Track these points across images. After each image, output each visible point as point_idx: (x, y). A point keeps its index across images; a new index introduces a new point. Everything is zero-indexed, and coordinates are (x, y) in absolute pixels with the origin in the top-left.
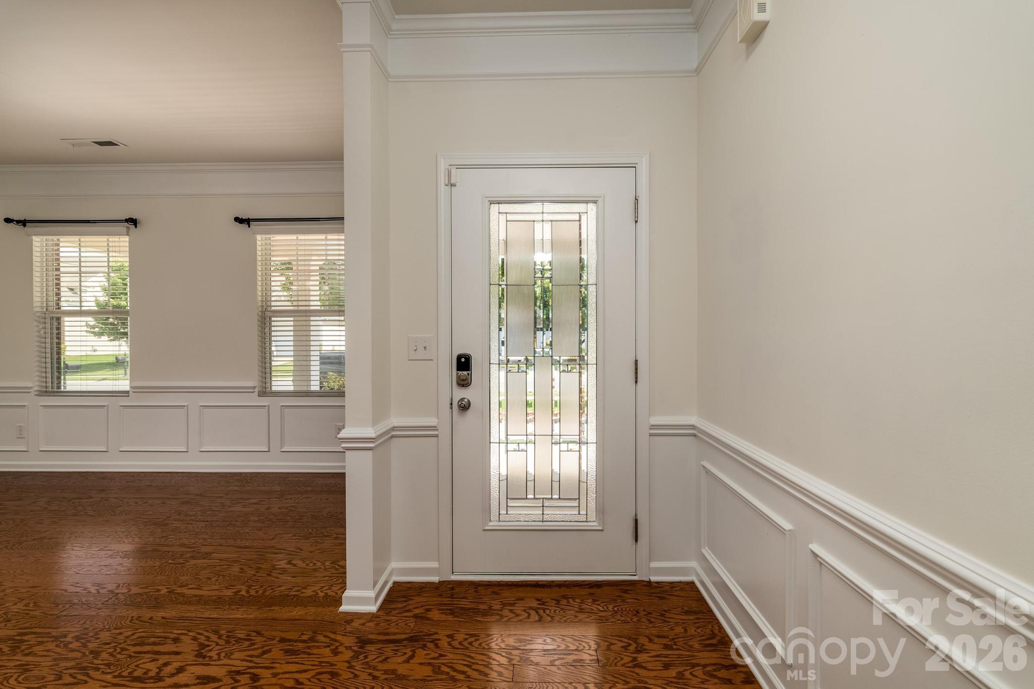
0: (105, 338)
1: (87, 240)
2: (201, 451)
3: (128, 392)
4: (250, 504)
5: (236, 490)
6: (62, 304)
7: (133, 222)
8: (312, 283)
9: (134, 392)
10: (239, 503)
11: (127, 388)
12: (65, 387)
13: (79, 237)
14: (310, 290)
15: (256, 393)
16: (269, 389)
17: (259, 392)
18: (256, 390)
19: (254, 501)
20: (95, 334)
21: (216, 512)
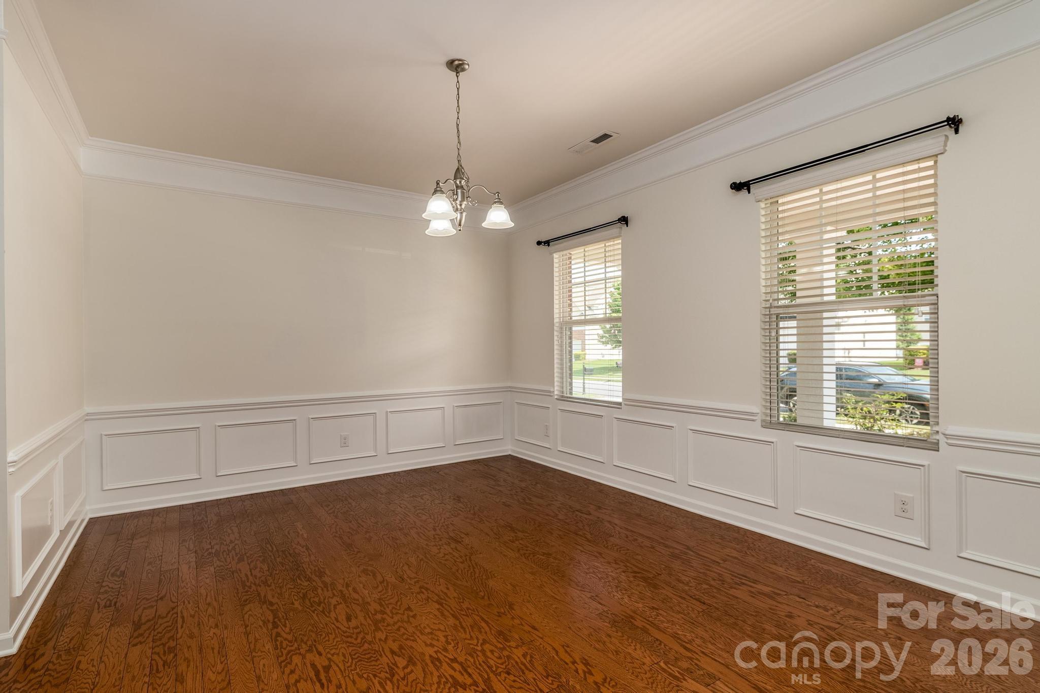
0: (609, 346)
1: (590, 248)
2: (689, 485)
3: (620, 404)
4: (759, 593)
5: (735, 558)
6: (573, 314)
7: (624, 220)
8: (826, 268)
9: (626, 405)
10: (744, 584)
11: (620, 400)
12: (571, 393)
13: (583, 247)
14: (823, 280)
15: (758, 423)
16: (776, 420)
17: (763, 421)
18: (759, 418)
19: (766, 589)
20: (603, 343)
21: (715, 591)
